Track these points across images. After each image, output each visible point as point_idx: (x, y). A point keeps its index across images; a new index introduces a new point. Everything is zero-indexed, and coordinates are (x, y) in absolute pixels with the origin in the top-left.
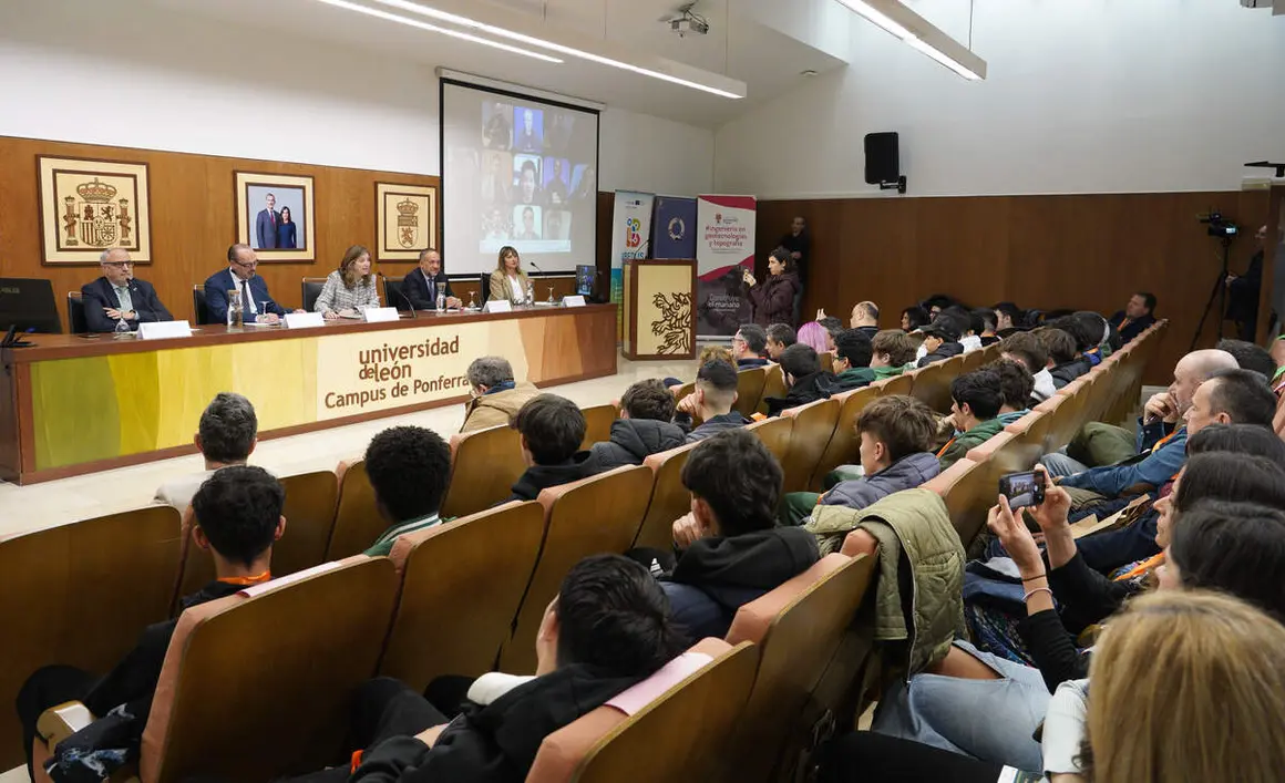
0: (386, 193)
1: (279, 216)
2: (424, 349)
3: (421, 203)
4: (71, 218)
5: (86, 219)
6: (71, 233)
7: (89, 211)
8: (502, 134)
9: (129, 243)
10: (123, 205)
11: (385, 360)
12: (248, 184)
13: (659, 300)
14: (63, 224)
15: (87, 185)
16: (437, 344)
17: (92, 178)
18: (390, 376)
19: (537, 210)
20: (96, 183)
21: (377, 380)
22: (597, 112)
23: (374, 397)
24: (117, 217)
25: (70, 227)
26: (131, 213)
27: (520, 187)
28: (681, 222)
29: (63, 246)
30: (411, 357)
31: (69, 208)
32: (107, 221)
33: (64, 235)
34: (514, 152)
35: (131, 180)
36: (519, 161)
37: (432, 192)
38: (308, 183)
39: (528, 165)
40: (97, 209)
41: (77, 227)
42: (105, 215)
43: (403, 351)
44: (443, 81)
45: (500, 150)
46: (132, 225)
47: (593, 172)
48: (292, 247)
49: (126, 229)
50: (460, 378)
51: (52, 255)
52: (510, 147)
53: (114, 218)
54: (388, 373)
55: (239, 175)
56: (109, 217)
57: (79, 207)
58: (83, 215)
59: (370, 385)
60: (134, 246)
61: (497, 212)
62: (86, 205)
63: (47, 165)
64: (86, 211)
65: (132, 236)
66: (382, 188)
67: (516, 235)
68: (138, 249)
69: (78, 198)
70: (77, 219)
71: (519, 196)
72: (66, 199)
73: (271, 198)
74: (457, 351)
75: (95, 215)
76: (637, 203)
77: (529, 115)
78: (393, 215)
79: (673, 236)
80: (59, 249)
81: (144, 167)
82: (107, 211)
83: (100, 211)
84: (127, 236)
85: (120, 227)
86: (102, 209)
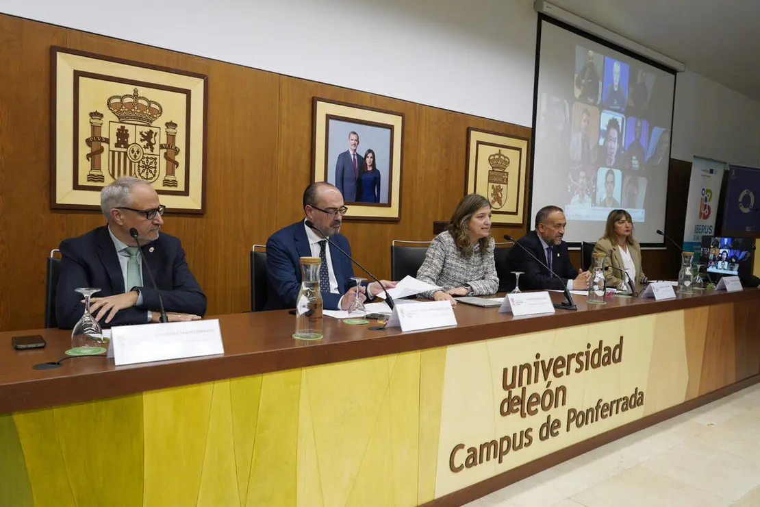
0: (478, 143)
1: (362, 161)
3: (512, 155)
4: (96, 141)
5: (117, 145)
6: (95, 165)
7: (122, 135)
8: (592, 84)
9: (175, 183)
10: (171, 131)
12: (328, 117)
14: (84, 150)
15: (122, 98)
17: (129, 89)
18: (539, 407)
19: (618, 173)
20: (135, 97)
24: (161, 147)
25: (94, 156)
26: (180, 143)
27: (605, 147)
28: (751, 195)
29: (83, 181)
30: (568, 373)
31: (95, 129)
32: (148, 151)
33: (85, 166)
34: (602, 107)
35: (184, 96)
36: (606, 117)
37: (523, 145)
38: (396, 121)
39: (613, 124)
40: (135, 132)
41: (105, 158)
42: (145, 143)
44: (542, 17)
45: (589, 104)
46: (181, 158)
47: (668, 138)
48: (375, 201)
49: (172, 164)
51: (66, 194)
52: (598, 103)
53: (156, 147)
55: (319, 103)
56: (150, 145)
57: (109, 129)
58: (114, 140)
60: (181, 188)
61: (582, 174)
62: (119, 126)
63: (66, 65)
64: (118, 135)
65: (180, 173)
66: (475, 136)
67: (598, 200)
68: (186, 193)
69: (109, 116)
70: (104, 145)
71: (602, 157)
72: (92, 115)
73: (354, 137)
75: (131, 141)
76: (711, 171)
77: (618, 68)
78: (484, 168)
80: (76, 186)
81: (202, 81)
82: (148, 137)
83: (138, 137)
84: (173, 174)
85: (163, 162)
86: (141, 133)
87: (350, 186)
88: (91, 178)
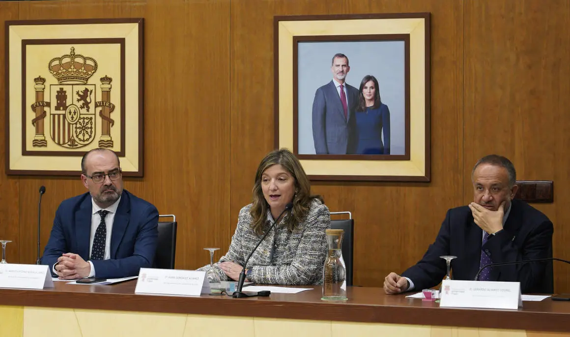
1: (355, 95)
4: (40, 105)
5: (57, 108)
6: (40, 130)
7: (61, 96)
9: (111, 143)
10: (106, 86)
12: (297, 40)
14: (30, 116)
15: (60, 59)
17: (66, 49)
20: (73, 55)
24: (96, 106)
25: (38, 122)
26: (115, 99)
29: (30, 147)
31: (39, 94)
32: (84, 111)
35: (118, 46)
40: (72, 92)
41: (47, 121)
42: (82, 102)
46: (116, 116)
48: (382, 153)
49: (108, 122)
51: (16, 161)
53: (92, 106)
55: (282, 23)
56: (86, 105)
57: (50, 92)
58: (54, 103)
60: (117, 148)
62: (58, 88)
63: (17, 36)
64: (58, 97)
65: (115, 131)
68: (123, 153)
70: (46, 109)
72: (36, 80)
73: (340, 61)
75: (68, 102)
80: (25, 153)
81: (136, 26)
82: (84, 96)
83: (76, 97)
84: (108, 133)
86: (78, 93)
87: (337, 131)
88: (36, 143)
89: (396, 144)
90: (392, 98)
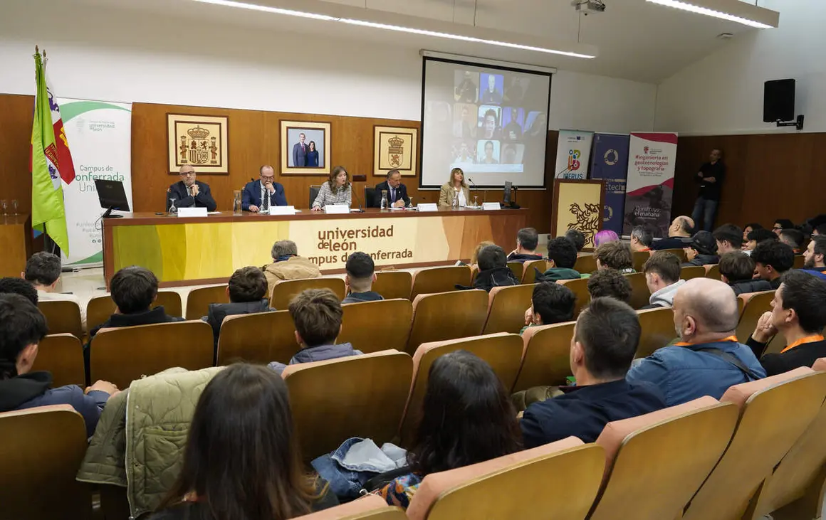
0: (381, 133)
1: (307, 147)
2: (367, 232)
3: (407, 139)
4: (184, 147)
5: (192, 148)
6: (184, 157)
7: (194, 144)
8: (469, 93)
9: (216, 162)
10: (213, 140)
11: (337, 238)
12: (288, 128)
13: (574, 208)
14: (179, 151)
15: (193, 129)
16: (377, 230)
17: (196, 125)
18: (340, 248)
19: (497, 143)
20: (198, 128)
21: (331, 250)
22: (550, 75)
23: (329, 261)
24: (210, 148)
25: (183, 153)
26: (217, 145)
27: (483, 128)
28: (616, 153)
30: (357, 237)
31: (183, 142)
32: (204, 150)
33: (180, 157)
35: (218, 126)
36: (483, 110)
37: (414, 132)
38: (327, 126)
39: (491, 113)
40: (198, 142)
41: (187, 153)
42: (203, 146)
43: (350, 233)
44: (425, 58)
45: (468, 103)
46: (218, 152)
47: (545, 117)
48: (316, 166)
49: (214, 154)
50: (393, 253)
51: (174, 169)
52: (476, 101)
53: (207, 148)
54: (339, 246)
55: (282, 122)
56: (205, 147)
57: (188, 143)
58: (190, 146)
59: (326, 253)
60: (218, 163)
61: (463, 145)
62: (192, 140)
63: (172, 119)
64: (192, 144)
65: (218, 158)
66: (378, 129)
67: (478, 159)
68: (221, 166)
69: (188, 137)
70: (187, 148)
71: (482, 133)
72: (182, 137)
73: (303, 136)
74: (392, 235)
75: (197, 146)
76: (579, 138)
77: (492, 79)
78: (385, 146)
79: (609, 163)
81: (226, 119)
82: (204, 144)
83: (200, 144)
84: (215, 158)
85: (211, 153)
87: (301, 159)
88: (182, 161)
89: (321, 164)
90: (319, 148)
